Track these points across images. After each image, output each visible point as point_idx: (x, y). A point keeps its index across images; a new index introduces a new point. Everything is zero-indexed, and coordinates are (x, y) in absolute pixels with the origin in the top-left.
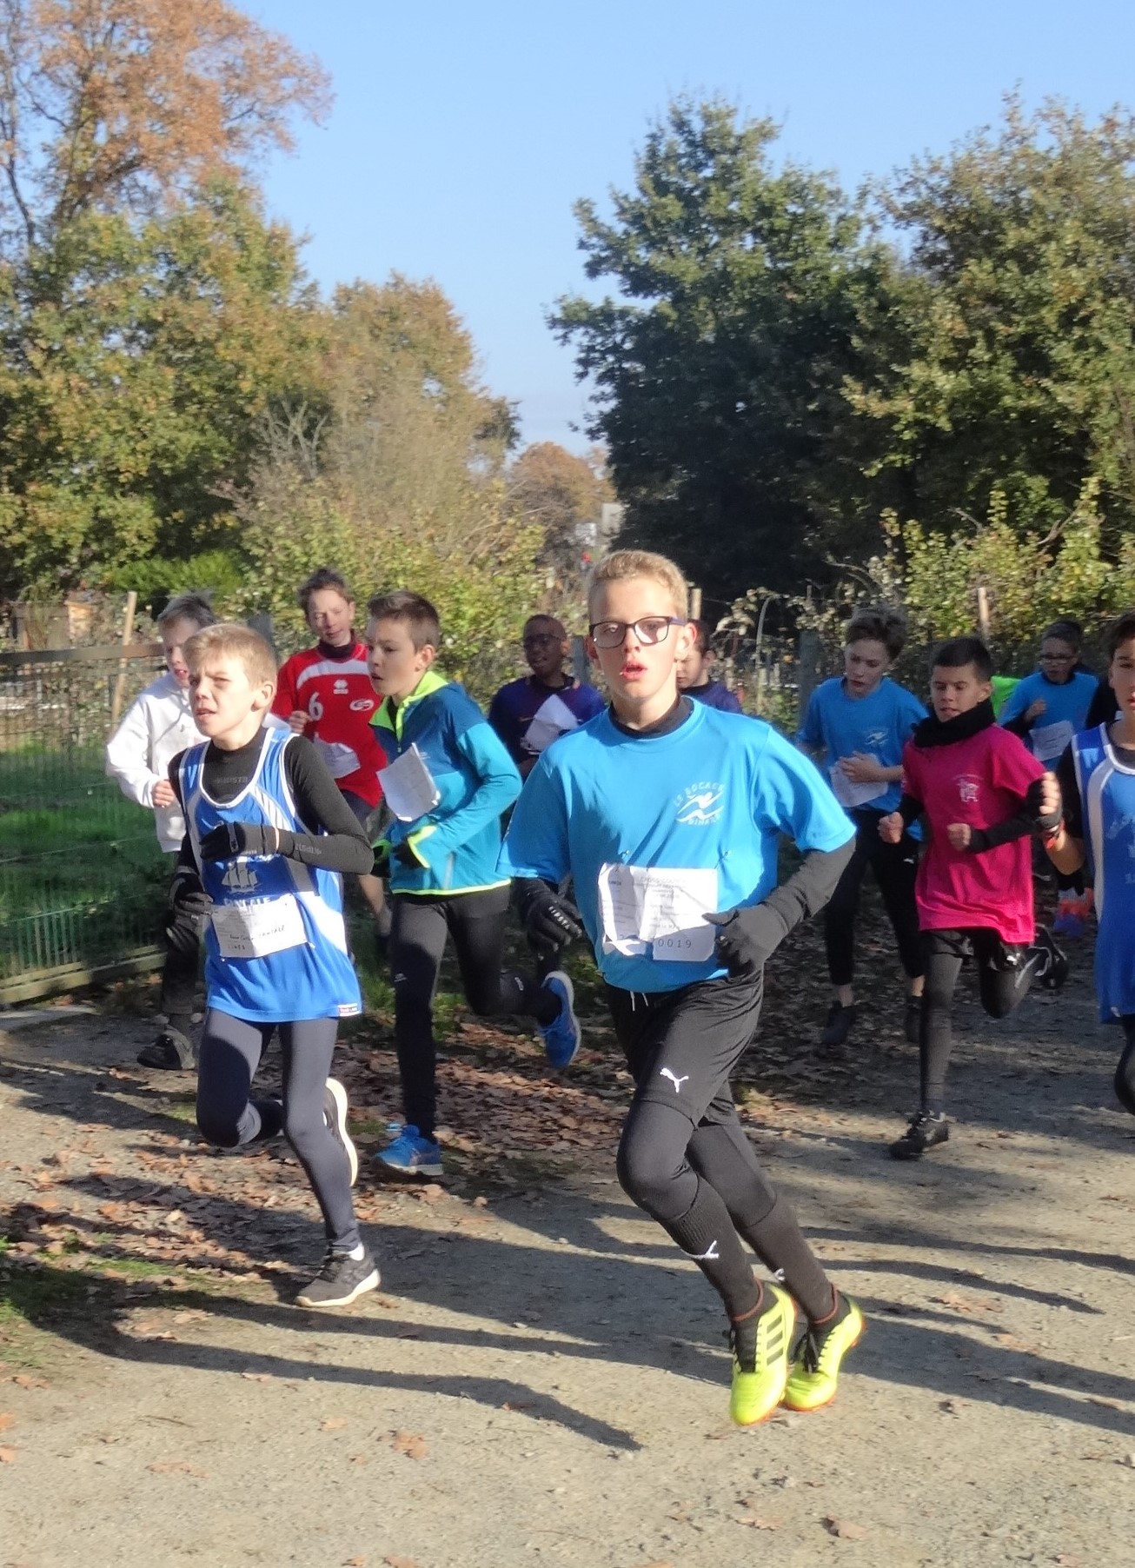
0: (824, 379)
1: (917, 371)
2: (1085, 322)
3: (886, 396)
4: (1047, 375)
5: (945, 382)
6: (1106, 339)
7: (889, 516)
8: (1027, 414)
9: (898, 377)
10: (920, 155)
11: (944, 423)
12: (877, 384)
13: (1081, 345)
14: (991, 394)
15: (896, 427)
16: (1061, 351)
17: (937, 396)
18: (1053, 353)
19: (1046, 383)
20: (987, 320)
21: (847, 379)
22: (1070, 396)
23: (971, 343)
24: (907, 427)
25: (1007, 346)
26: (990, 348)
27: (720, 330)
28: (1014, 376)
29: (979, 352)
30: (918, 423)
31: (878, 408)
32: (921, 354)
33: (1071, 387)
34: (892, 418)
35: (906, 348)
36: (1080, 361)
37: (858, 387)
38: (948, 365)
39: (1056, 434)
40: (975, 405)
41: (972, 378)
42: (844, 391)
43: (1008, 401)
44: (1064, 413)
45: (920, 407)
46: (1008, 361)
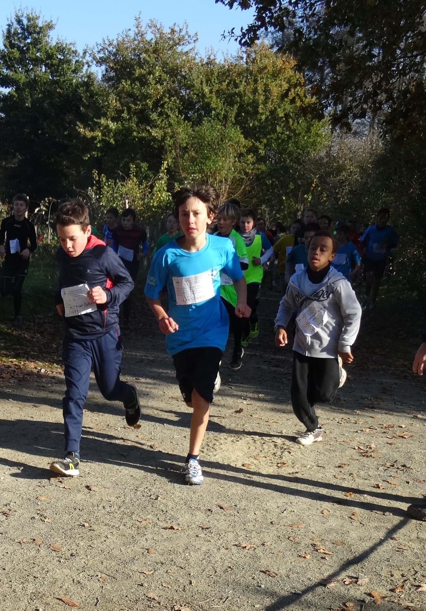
0: (70, 123)
1: (103, 121)
2: (162, 106)
3: (92, 130)
4: (149, 125)
5: (113, 125)
6: (169, 113)
7: (95, 172)
8: (142, 139)
9: (97, 123)
10: (106, 39)
11: (112, 141)
12: (89, 125)
13: (160, 114)
14: (129, 131)
15: (95, 142)
16: (154, 116)
17: (110, 131)
18: (151, 117)
19: (148, 128)
20: (128, 103)
21: (78, 123)
22: (156, 133)
23: (123, 111)
24: (99, 142)
25: (135, 114)
26: (129, 114)
27: (33, 102)
28: (137, 125)
29: (125, 115)
30: (103, 141)
31: (89, 134)
32: (105, 115)
33: (157, 130)
34: (94, 138)
35: (100, 112)
36: (160, 120)
37: (82, 126)
38: (113, 119)
39: (152, 147)
40: (123, 135)
41: (123, 125)
42: (77, 128)
43: (135, 134)
44: (154, 139)
45: (103, 135)
46: (135, 119)
